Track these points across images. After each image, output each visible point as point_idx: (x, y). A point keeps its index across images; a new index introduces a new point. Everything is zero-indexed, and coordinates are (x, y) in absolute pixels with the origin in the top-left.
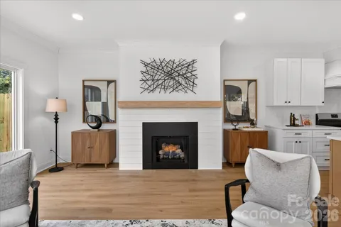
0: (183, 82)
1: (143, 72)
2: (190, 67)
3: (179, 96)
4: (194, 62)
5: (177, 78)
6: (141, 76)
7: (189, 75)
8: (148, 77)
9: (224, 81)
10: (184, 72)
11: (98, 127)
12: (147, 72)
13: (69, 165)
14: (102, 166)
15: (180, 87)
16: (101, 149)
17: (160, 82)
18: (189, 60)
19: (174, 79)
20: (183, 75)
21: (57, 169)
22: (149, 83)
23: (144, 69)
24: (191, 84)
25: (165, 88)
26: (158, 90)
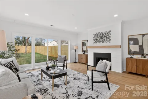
0: (106, 39)
1: (94, 37)
2: (108, 34)
3: (104, 44)
4: (110, 31)
5: (104, 38)
6: (93, 39)
7: (108, 36)
8: (95, 39)
9: (128, 36)
10: (106, 36)
11: (84, 53)
12: (95, 37)
13: (78, 62)
14: (84, 64)
15: (105, 41)
16: (84, 59)
17: (98, 40)
18: (108, 31)
19: (102, 38)
20: (106, 37)
21: (76, 63)
22: (95, 40)
23: (94, 36)
24: (109, 39)
25: (100, 42)
26: (98, 42)
